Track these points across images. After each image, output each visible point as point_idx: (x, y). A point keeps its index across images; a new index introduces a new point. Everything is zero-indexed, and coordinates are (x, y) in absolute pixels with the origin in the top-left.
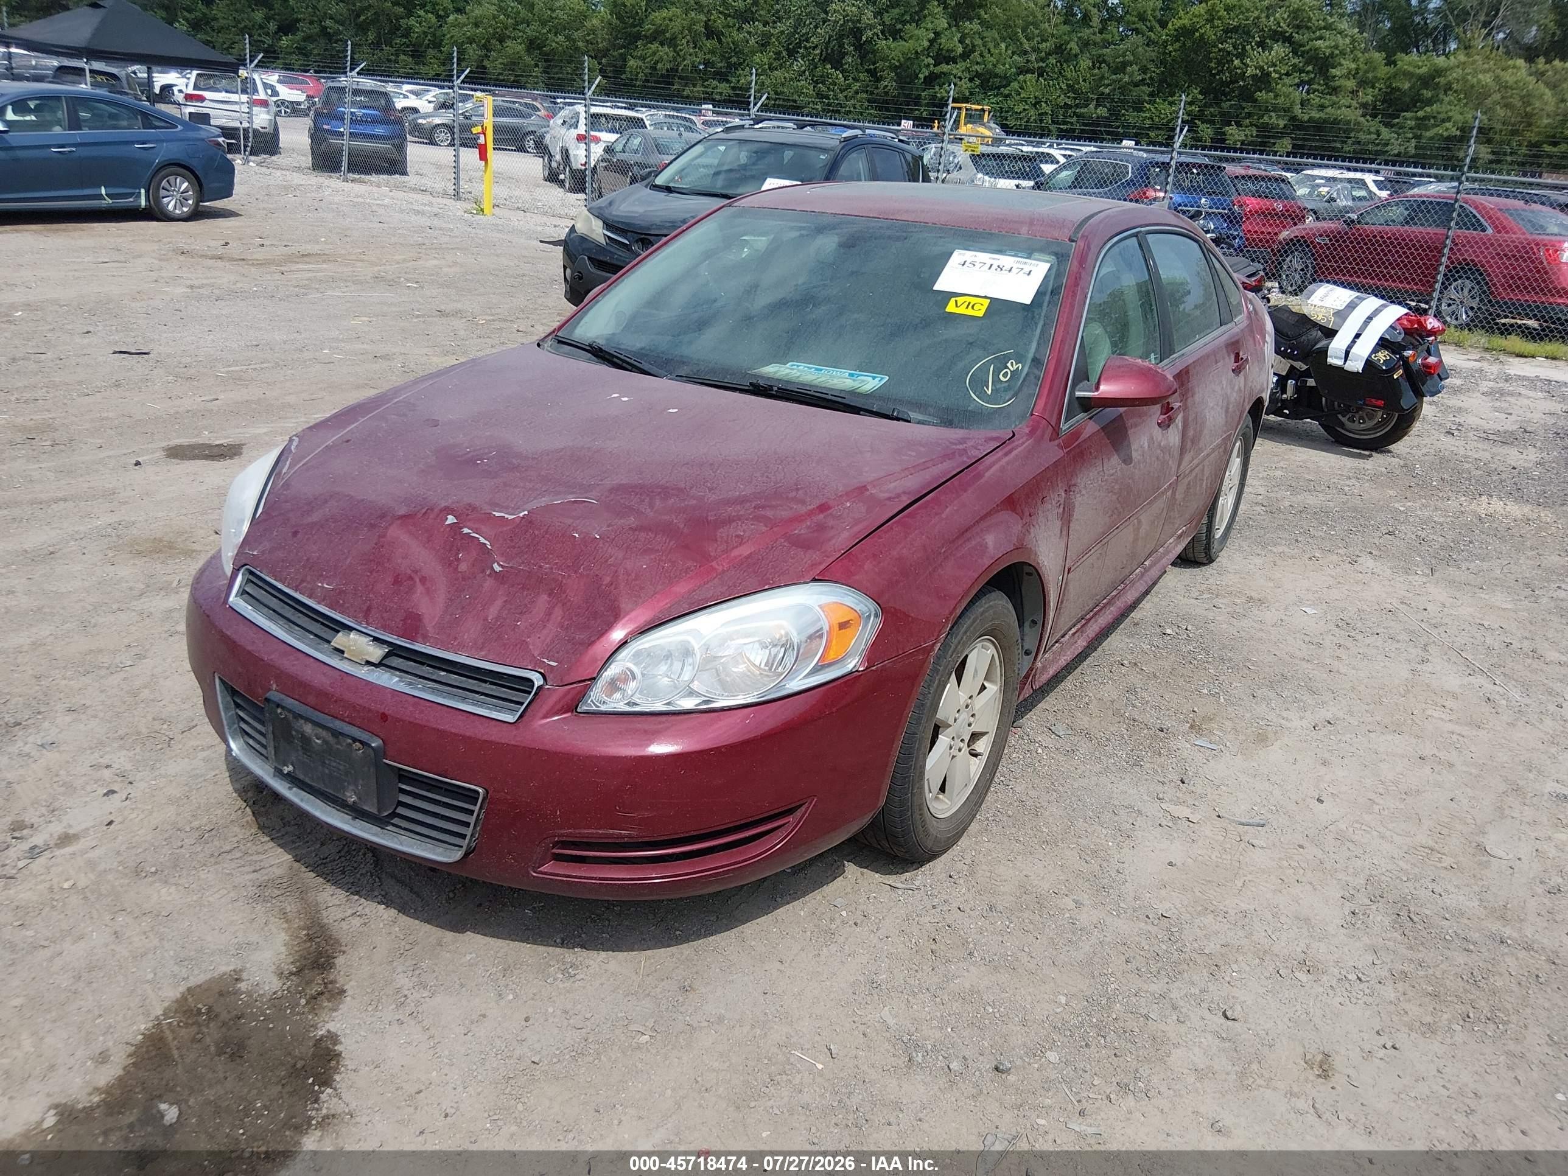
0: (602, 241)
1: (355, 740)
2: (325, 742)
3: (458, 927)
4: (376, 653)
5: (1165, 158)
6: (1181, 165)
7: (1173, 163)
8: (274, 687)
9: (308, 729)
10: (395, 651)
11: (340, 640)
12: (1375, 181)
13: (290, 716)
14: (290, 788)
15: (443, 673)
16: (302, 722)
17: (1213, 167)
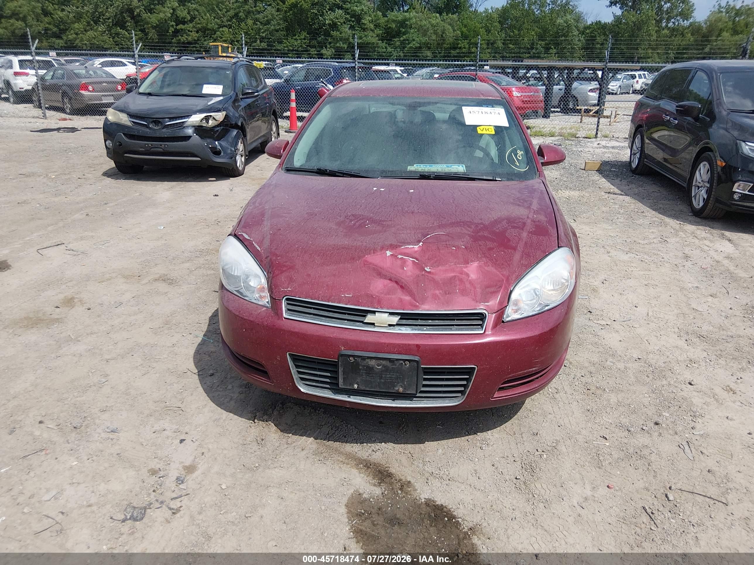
0: (129, 124)
1: (405, 360)
2: (384, 366)
3: (421, 441)
4: (395, 320)
5: (353, 65)
6: (360, 68)
7: (356, 67)
8: (343, 348)
9: (372, 363)
10: (404, 316)
11: (369, 318)
12: (400, 70)
13: (359, 360)
14: (349, 397)
15: (430, 321)
16: (369, 360)
17: (366, 68)
